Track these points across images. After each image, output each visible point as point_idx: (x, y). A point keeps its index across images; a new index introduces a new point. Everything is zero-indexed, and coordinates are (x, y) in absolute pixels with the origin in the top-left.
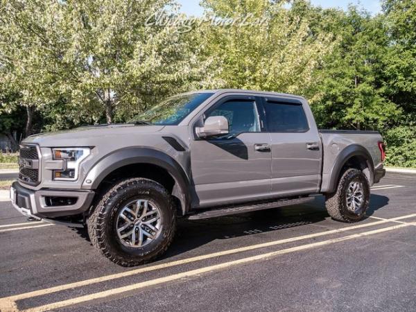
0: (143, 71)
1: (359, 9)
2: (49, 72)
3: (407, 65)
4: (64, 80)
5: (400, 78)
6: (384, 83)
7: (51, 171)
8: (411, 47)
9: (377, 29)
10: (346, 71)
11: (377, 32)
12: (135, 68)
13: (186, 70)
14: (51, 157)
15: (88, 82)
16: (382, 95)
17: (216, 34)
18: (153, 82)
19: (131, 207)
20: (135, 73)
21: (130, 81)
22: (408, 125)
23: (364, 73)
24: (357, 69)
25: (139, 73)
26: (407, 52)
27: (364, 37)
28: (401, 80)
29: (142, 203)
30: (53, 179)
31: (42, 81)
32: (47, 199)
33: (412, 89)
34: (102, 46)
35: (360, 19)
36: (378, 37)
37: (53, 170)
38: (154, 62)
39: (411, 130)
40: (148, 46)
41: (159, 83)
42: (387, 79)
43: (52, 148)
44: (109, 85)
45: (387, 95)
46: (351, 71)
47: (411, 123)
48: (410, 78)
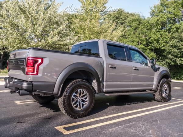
0: (53, 41)
1: (141, 15)
2: (19, 40)
3: (157, 38)
4: (24, 43)
5: (155, 43)
6: (150, 45)
8: (159, 31)
9: (147, 24)
10: (135, 39)
11: (147, 25)
12: (50, 40)
13: (68, 41)
15: (33, 45)
16: (150, 49)
17: (81, 26)
18: (56, 44)
20: (50, 42)
21: (48, 44)
22: (160, 61)
23: (142, 40)
24: (139, 39)
25: (51, 42)
26: (158, 33)
27: (142, 26)
28: (155, 44)
31: (16, 43)
33: (160, 47)
34: (39, 32)
35: (141, 19)
36: (147, 27)
38: (56, 38)
39: (161, 64)
40: (55, 32)
41: (58, 45)
42: (151, 43)
44: (40, 45)
45: (151, 50)
46: (137, 40)
47: (161, 61)
48: (159, 43)
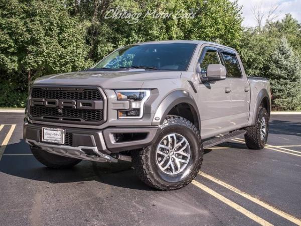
7: (116, 111)
14: (116, 98)
19: (163, 143)
29: (172, 137)
30: (118, 118)
32: (116, 135)
37: (118, 110)
43: (114, 89)
